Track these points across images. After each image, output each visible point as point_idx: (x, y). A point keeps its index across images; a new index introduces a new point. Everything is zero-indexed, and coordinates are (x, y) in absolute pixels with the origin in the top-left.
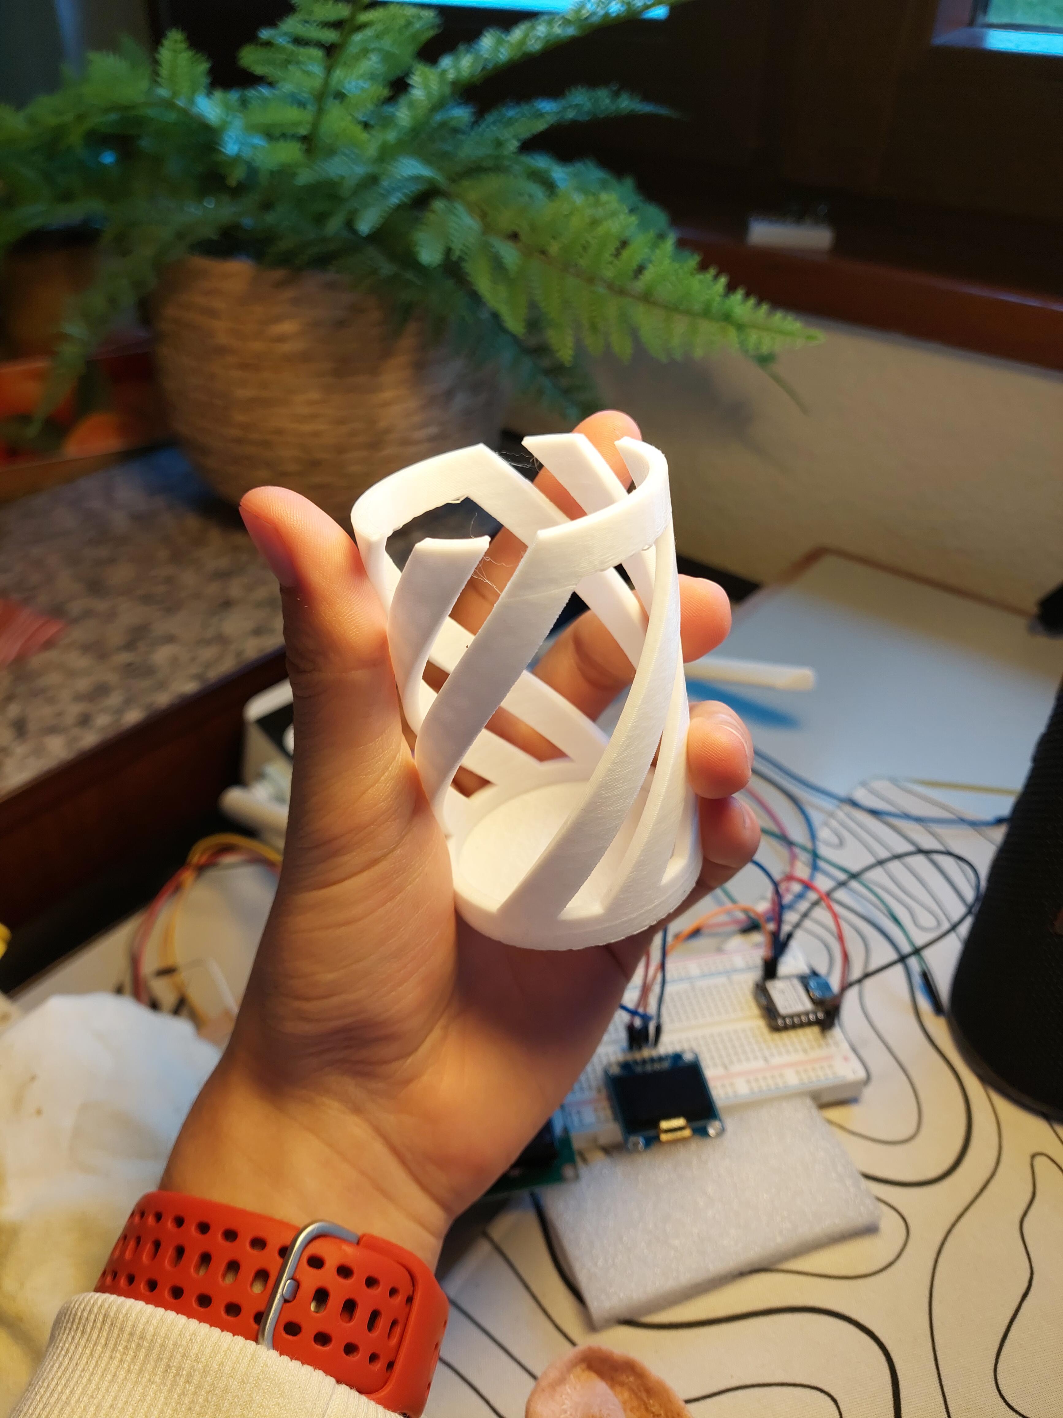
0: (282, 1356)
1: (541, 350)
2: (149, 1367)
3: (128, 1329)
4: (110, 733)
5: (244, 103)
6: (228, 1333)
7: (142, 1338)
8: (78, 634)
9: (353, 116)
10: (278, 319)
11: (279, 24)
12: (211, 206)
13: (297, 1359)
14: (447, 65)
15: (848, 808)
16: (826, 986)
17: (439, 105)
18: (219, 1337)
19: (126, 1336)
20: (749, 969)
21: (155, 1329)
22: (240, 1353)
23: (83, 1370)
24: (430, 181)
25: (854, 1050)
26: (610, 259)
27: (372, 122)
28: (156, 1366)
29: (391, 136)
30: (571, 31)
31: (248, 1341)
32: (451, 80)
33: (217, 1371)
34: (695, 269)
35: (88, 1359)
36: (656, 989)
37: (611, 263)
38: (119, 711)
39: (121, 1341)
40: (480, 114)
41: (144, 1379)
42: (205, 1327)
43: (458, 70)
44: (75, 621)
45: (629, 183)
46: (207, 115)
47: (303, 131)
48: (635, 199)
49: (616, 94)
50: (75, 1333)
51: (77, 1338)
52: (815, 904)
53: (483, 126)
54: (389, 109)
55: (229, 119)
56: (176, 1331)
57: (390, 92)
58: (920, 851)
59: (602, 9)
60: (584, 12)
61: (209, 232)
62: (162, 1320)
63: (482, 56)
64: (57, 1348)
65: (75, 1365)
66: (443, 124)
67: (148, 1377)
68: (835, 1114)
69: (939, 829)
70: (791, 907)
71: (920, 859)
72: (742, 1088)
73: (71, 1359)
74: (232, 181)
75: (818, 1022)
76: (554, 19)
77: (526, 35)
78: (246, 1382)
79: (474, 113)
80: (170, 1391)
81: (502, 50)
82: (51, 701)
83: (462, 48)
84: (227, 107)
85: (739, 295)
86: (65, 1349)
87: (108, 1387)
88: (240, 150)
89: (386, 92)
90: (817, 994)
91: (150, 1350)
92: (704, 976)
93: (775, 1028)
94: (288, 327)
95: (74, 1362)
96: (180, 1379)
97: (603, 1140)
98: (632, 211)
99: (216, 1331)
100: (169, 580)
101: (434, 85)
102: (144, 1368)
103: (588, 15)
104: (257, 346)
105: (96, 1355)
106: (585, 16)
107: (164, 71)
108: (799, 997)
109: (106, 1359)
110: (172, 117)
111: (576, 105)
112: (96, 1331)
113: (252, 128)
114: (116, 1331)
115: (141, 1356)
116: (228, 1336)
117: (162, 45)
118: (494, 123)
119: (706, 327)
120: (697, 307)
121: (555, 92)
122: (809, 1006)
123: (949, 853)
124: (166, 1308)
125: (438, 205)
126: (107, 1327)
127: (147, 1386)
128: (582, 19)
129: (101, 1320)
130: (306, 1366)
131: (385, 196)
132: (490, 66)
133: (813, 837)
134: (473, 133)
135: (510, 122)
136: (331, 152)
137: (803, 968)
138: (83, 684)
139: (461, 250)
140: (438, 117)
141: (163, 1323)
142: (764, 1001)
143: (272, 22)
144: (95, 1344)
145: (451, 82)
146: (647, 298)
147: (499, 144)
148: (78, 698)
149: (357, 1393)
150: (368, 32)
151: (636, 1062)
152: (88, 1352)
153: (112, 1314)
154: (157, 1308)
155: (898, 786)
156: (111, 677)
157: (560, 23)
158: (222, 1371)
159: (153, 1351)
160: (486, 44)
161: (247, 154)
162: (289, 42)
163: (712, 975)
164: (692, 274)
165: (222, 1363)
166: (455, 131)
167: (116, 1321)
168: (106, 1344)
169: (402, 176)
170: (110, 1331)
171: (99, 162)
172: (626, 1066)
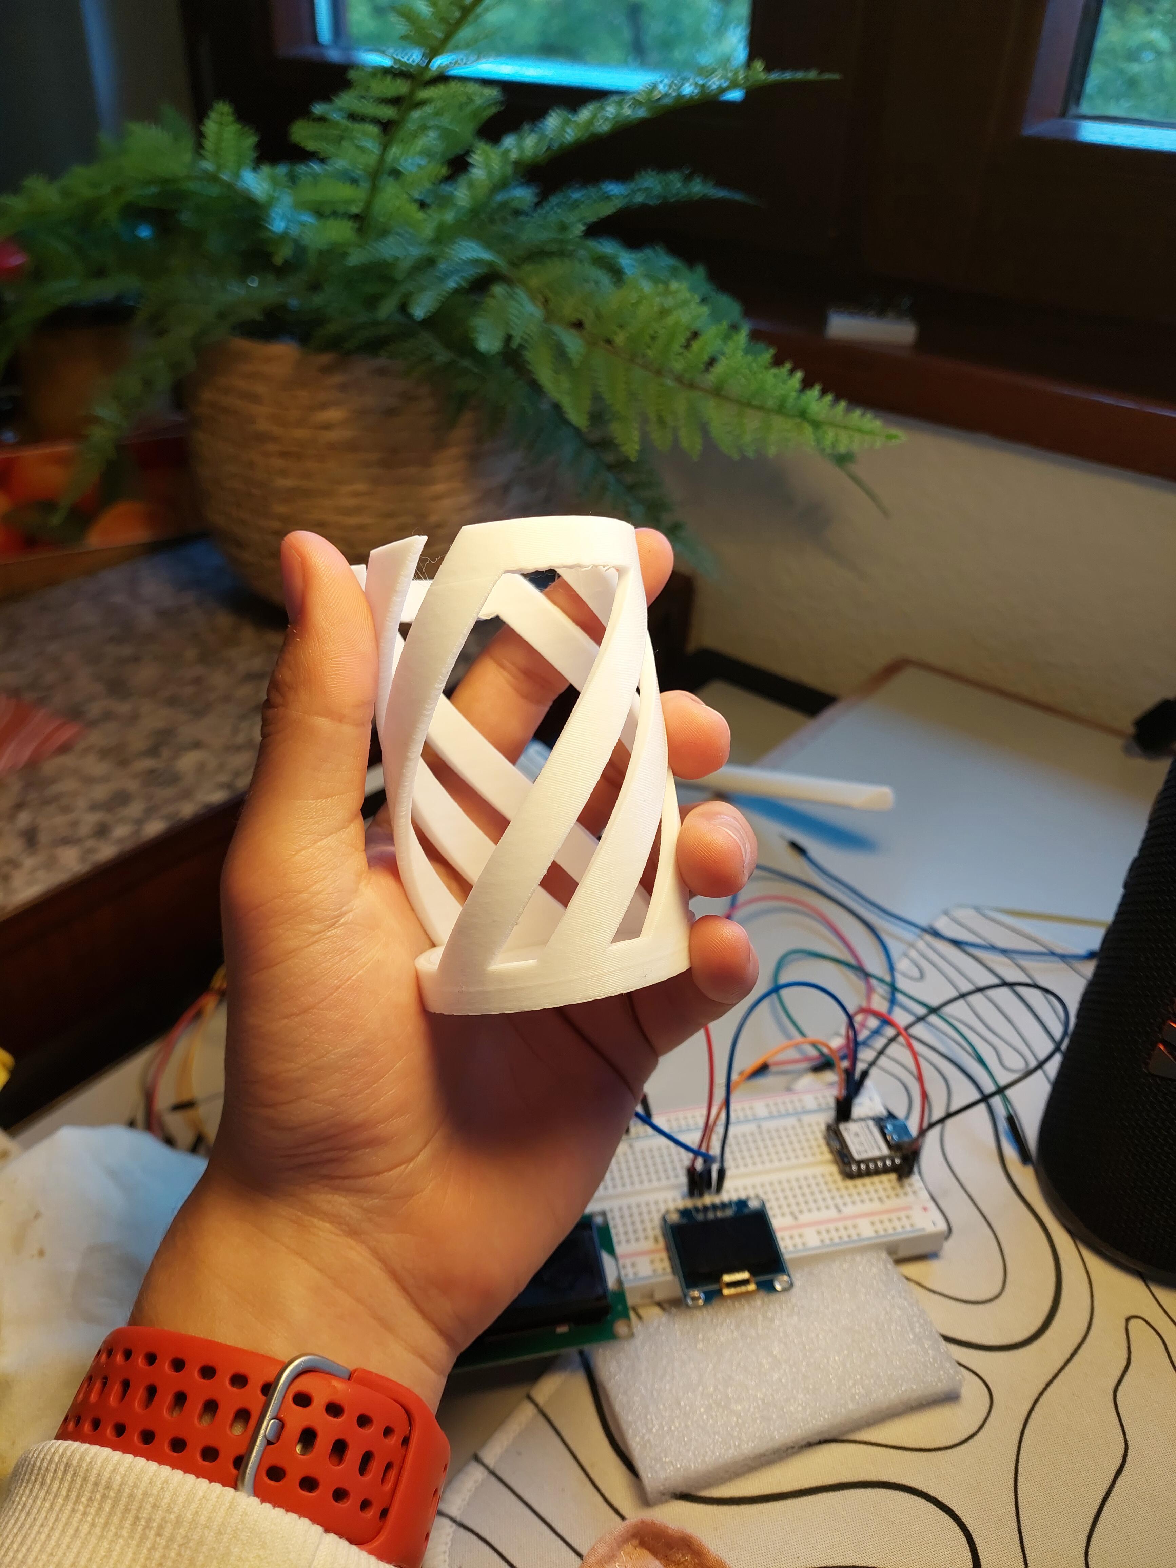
0: (264, 1504)
1: (606, 444)
2: (116, 1520)
3: (92, 1479)
4: (129, 845)
5: (293, 179)
6: (204, 1480)
7: (108, 1487)
8: (96, 738)
9: (408, 194)
10: (324, 406)
11: (333, 98)
12: (255, 285)
13: (279, 1506)
14: (511, 144)
15: (928, 937)
16: (903, 1129)
17: (502, 185)
18: (194, 1485)
19: (89, 1486)
20: (820, 1110)
21: (123, 1478)
22: (217, 1501)
23: (42, 1525)
24: (490, 264)
25: (933, 1199)
26: (681, 350)
27: (428, 201)
28: (123, 1517)
29: (449, 216)
30: (642, 113)
31: (226, 1488)
32: (514, 160)
33: (191, 1522)
34: (770, 363)
35: (47, 1513)
36: (720, 1129)
37: (680, 354)
38: (139, 822)
39: (84, 1491)
40: (543, 196)
41: (111, 1534)
42: (178, 1474)
43: (521, 149)
44: (93, 724)
45: (700, 271)
46: (253, 190)
47: (355, 209)
48: (707, 288)
49: (688, 179)
50: (34, 1485)
51: (35, 1490)
52: (892, 1040)
53: (547, 208)
54: (447, 188)
55: (276, 194)
56: (146, 1479)
57: (448, 169)
58: (1005, 984)
59: (674, 90)
60: (656, 93)
61: (254, 314)
62: (130, 1468)
63: (547, 136)
64: (13, 1502)
65: (32, 1519)
66: (504, 205)
67: (114, 1530)
68: (913, 1270)
69: (1025, 962)
70: (865, 1043)
71: (1005, 990)
72: (812, 1240)
73: (28, 1514)
74: (278, 260)
75: (894, 1169)
76: (623, 100)
77: (594, 116)
78: (223, 1532)
79: (537, 195)
80: (139, 1545)
81: (569, 130)
82: (66, 810)
83: (526, 127)
84: (274, 182)
85: (816, 391)
86: (22, 1503)
87: (70, 1543)
88: (286, 228)
89: (444, 171)
90: (894, 1138)
91: (116, 1500)
92: (771, 1117)
93: (849, 1176)
94: (334, 414)
95: (32, 1517)
96: (150, 1532)
97: (659, 1296)
98: (704, 300)
99: (191, 1478)
100: (197, 681)
101: (496, 164)
102: (110, 1521)
103: (659, 96)
104: (300, 433)
105: (57, 1508)
106: (656, 98)
107: (209, 144)
108: (876, 1142)
109: (67, 1512)
110: (214, 191)
111: (646, 189)
112: (57, 1482)
113: (301, 205)
114: (79, 1481)
115: (107, 1507)
116: (203, 1483)
117: (208, 117)
118: (558, 205)
119: (778, 422)
120: (770, 403)
121: (624, 175)
122: (885, 1151)
123: (1036, 986)
124: (136, 1454)
125: (498, 290)
126: (69, 1477)
127: (112, 1541)
128: (653, 100)
129: (62, 1469)
130: (290, 1514)
131: (442, 279)
132: (556, 146)
133: (892, 969)
134: (536, 215)
135: (575, 205)
136: (384, 233)
137: (879, 1110)
138: (100, 792)
139: (522, 338)
140: (500, 198)
141: (132, 1470)
142: (836, 1145)
143: (326, 97)
144: (56, 1496)
145: (513, 161)
146: (718, 392)
147: (563, 228)
148: (94, 807)
149: (346, 1543)
150: (428, 109)
151: (697, 1209)
152: (47, 1505)
153: (75, 1462)
154: (125, 1455)
155: (985, 916)
156: (132, 786)
157: (630, 103)
158: (196, 1521)
159: (121, 1502)
160: (552, 123)
161: (295, 231)
162: (343, 118)
163: (781, 1116)
164: (766, 368)
165: (197, 1512)
166: (517, 212)
167: (79, 1470)
168: (68, 1496)
169: (461, 259)
170: (72, 1481)
171: (137, 236)
172: (685, 1213)
